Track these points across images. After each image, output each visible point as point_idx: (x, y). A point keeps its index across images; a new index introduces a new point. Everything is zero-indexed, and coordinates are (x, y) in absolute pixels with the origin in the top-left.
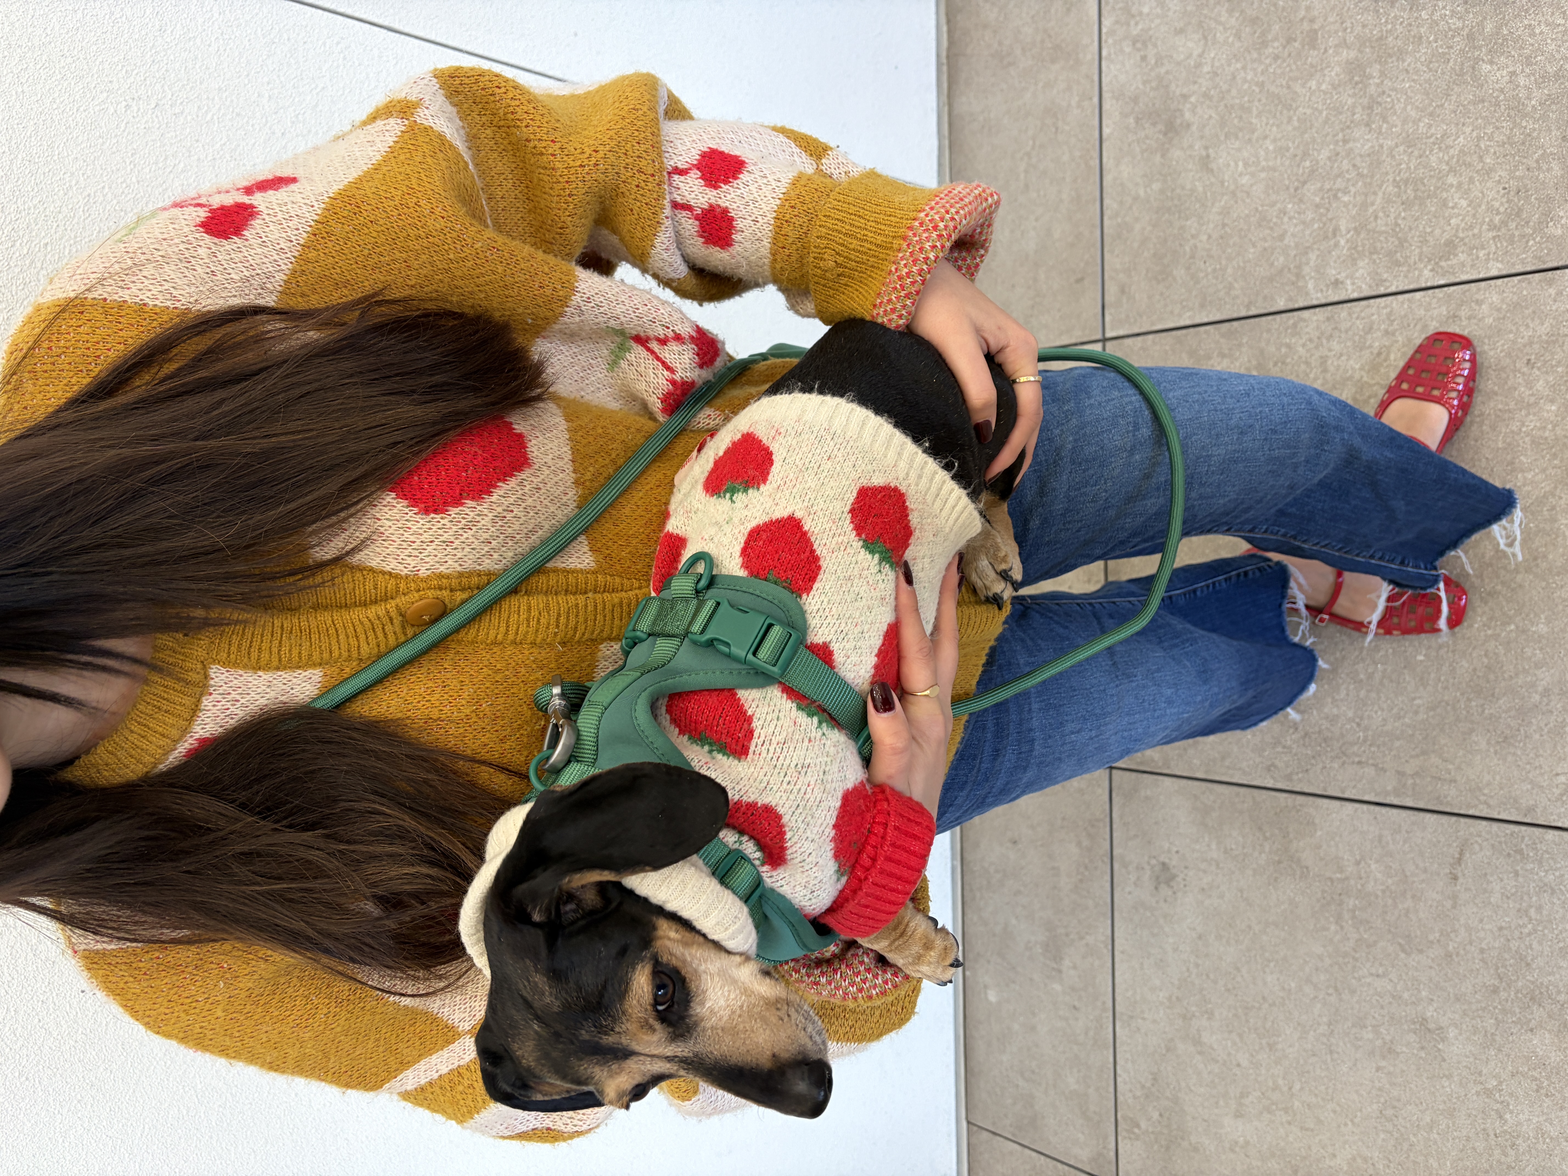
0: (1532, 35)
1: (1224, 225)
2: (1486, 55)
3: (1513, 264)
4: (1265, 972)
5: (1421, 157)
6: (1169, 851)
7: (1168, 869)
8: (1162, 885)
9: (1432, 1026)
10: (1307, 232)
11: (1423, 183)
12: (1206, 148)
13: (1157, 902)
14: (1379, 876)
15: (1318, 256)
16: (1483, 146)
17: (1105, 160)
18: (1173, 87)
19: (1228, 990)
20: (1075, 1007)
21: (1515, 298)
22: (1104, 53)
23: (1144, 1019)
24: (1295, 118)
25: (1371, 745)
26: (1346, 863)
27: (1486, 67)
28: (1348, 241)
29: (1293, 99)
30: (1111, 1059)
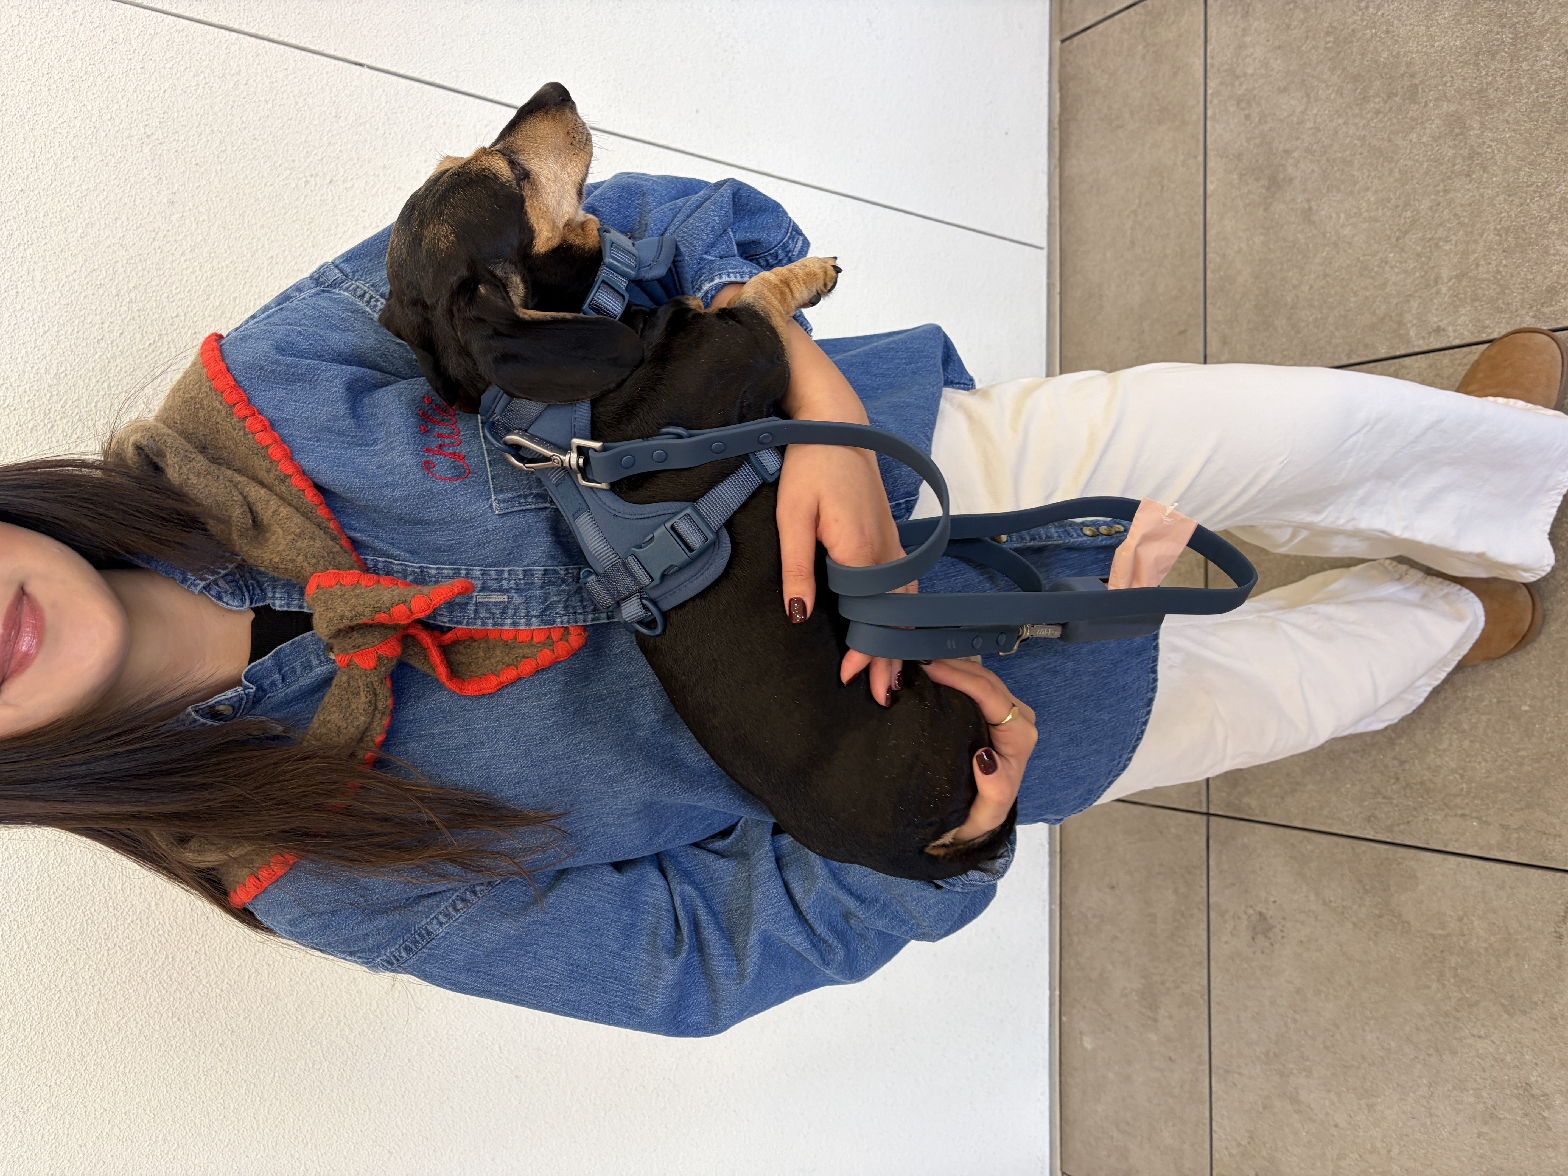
1: (1326, 276)
4: (1364, 1030)
5: (1521, 205)
6: (1266, 901)
7: (1265, 919)
8: (1259, 936)
9: (1536, 1092)
10: (1409, 281)
11: (1524, 231)
12: (1308, 201)
13: (1254, 953)
14: (1481, 933)
15: (1419, 304)
17: (1208, 215)
18: (1276, 143)
19: (1326, 1048)
20: (1170, 1059)
22: (1210, 113)
23: (1240, 1074)
24: (1396, 170)
25: (1474, 797)
26: (1449, 919)
28: (1449, 289)
29: (1394, 152)
30: (1207, 1115)
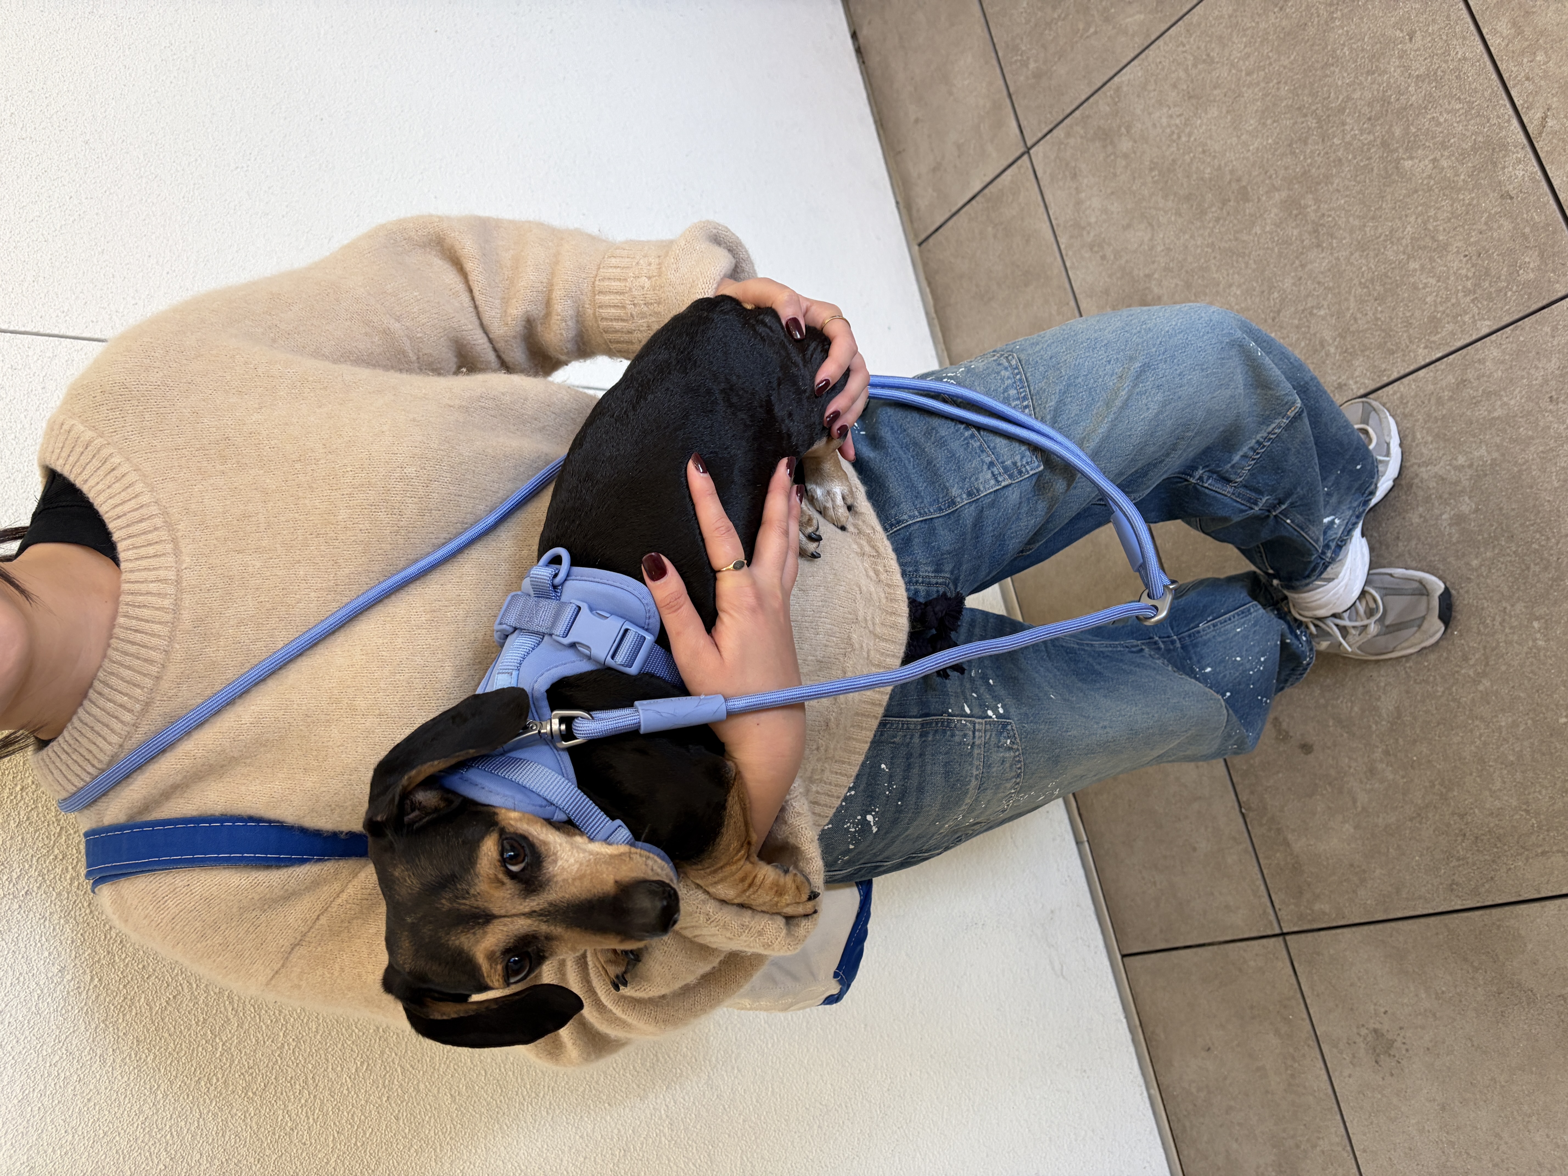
0: (1439, 124)
2: (1404, 153)
3: (1501, 318)
4: (1529, 1131)
5: (1377, 255)
6: (1377, 1014)
7: (1382, 1035)
8: (1382, 1057)
11: (1388, 277)
13: (1383, 1078)
16: (1431, 228)
18: (1136, 272)
21: (1514, 345)
22: (1068, 264)
24: (1251, 262)
25: (1548, 831)
27: (1408, 164)
28: (1337, 348)
29: (1244, 248)
